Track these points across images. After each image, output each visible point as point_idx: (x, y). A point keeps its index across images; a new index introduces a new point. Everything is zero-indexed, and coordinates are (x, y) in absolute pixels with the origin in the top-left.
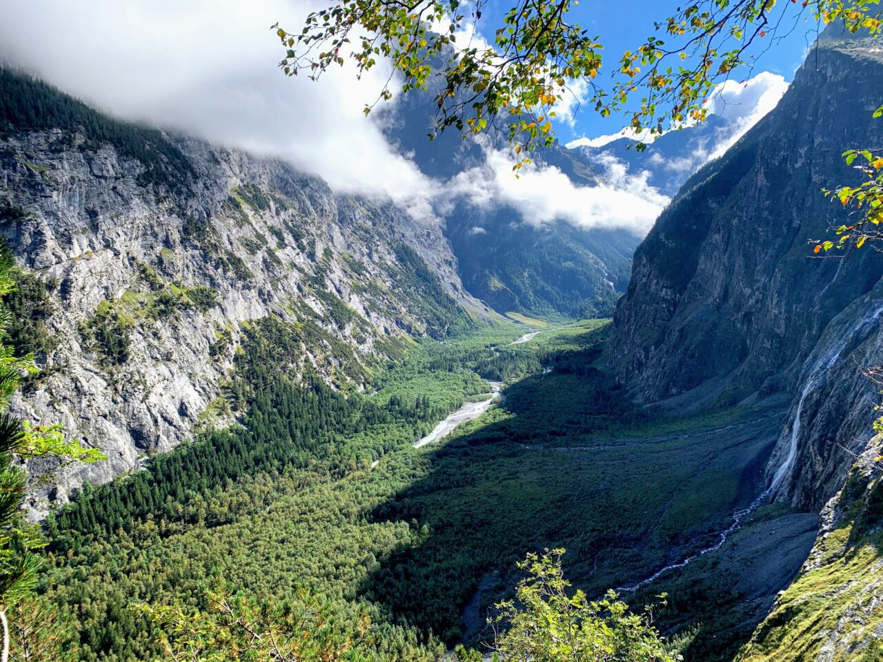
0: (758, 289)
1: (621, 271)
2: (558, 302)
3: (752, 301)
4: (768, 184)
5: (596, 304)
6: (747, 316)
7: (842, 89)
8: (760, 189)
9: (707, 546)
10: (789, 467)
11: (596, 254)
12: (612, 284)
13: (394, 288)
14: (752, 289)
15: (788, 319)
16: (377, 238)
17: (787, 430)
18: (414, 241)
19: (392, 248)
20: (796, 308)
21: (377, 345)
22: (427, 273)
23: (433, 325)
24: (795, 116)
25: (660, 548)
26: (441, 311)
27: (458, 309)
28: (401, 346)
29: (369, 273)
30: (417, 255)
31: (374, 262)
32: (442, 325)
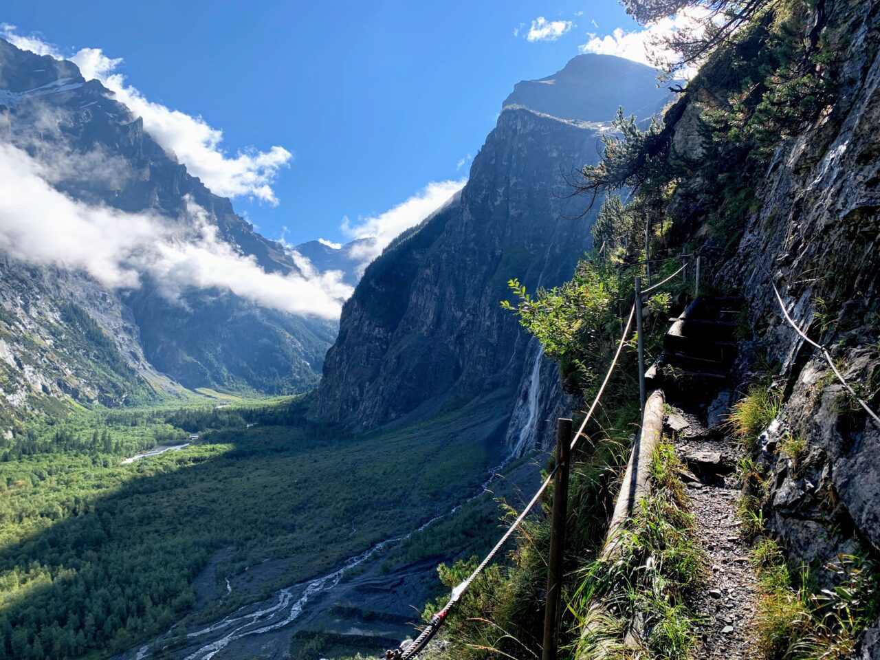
0: (468, 311)
1: (317, 352)
2: (254, 379)
3: (463, 324)
4: (474, 219)
5: (294, 382)
6: (460, 337)
7: (530, 139)
8: (466, 223)
9: (471, 495)
10: (532, 426)
11: (293, 334)
12: (308, 364)
13: (57, 347)
14: (463, 311)
15: (500, 328)
16: (37, 290)
17: (521, 402)
18: (86, 302)
19: (56, 305)
20: (507, 318)
21: (31, 399)
22: (101, 336)
23: (107, 392)
24: (493, 162)
25: (422, 506)
26: (117, 378)
27: (139, 379)
28: (64, 408)
29: (23, 325)
30: (88, 316)
31: (30, 317)
32: (119, 393)
